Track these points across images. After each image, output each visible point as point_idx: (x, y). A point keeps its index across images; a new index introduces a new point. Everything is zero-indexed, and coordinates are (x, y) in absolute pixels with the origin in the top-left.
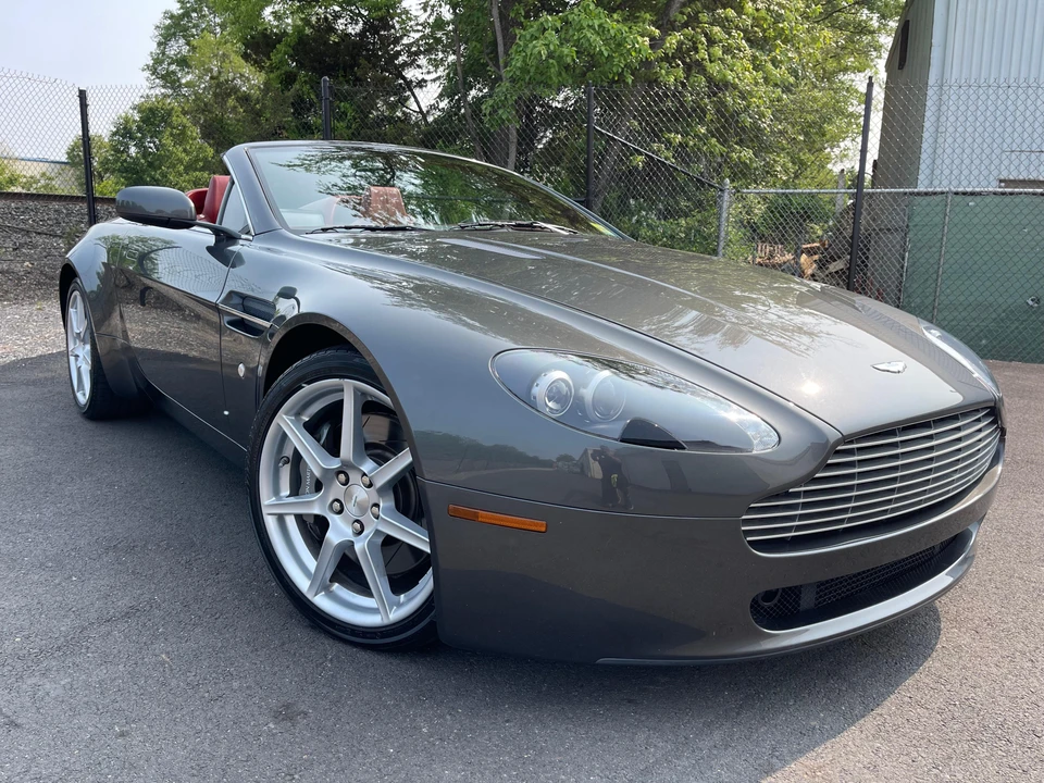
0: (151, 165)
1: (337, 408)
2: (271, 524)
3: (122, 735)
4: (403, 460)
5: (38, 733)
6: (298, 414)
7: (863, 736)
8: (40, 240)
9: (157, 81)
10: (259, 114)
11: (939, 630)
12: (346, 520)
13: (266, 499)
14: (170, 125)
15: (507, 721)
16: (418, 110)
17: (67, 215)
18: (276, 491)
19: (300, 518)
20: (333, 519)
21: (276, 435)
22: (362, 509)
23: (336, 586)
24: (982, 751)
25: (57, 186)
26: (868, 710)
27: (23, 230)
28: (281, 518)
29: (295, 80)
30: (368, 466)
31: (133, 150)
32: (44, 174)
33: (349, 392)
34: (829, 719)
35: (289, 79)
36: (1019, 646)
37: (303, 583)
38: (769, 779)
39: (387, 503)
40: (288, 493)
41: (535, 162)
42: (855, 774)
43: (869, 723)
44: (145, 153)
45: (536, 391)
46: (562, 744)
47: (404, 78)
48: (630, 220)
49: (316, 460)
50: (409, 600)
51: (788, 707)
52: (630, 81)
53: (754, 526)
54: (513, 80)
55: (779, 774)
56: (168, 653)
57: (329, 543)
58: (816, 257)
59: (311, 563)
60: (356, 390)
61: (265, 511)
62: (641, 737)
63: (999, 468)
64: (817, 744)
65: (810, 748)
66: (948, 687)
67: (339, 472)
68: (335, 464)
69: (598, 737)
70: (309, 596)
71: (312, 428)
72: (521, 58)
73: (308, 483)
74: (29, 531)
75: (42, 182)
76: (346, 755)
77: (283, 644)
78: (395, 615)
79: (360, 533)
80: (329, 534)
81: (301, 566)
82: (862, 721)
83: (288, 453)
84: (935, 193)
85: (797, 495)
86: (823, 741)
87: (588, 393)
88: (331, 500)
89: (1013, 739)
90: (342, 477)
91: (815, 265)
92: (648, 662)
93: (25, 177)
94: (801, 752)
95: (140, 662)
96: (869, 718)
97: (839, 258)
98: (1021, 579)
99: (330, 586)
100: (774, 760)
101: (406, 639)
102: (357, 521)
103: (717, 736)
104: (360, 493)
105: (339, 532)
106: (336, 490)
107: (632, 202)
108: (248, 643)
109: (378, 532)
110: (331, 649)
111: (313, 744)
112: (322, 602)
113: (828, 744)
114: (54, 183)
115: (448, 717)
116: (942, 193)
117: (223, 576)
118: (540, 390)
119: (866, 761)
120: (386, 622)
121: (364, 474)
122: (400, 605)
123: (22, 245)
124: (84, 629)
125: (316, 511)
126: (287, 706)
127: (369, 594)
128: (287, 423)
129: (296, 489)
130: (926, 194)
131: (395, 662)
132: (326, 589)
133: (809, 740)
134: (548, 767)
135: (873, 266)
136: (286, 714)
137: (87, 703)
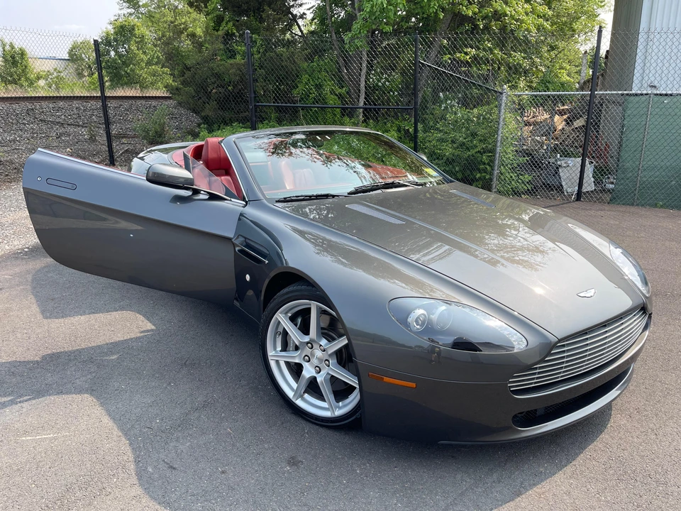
0: (124, 63)
1: (308, 311)
2: (273, 364)
3: (223, 472)
4: (343, 342)
5: (185, 472)
6: (286, 313)
7: (565, 477)
8: (71, 129)
9: (124, 4)
10: (201, 45)
11: (611, 415)
12: (312, 365)
13: (271, 353)
14: (135, 35)
15: (396, 467)
16: (300, 34)
17: (84, 110)
18: (275, 348)
19: (288, 364)
20: (306, 365)
21: (274, 323)
22: (320, 360)
23: (306, 396)
24: (622, 486)
25: (64, 77)
26: (569, 462)
27: (59, 123)
28: (277, 362)
29: (223, 20)
30: (324, 342)
31: (113, 53)
32: (55, 70)
33: (314, 306)
34: (549, 467)
35: (219, 21)
36: (651, 425)
37: (290, 394)
38: (519, 498)
39: (333, 361)
40: (280, 349)
41: (377, 67)
42: (560, 496)
43: (568, 469)
44: (120, 56)
45: (409, 320)
46: (422, 479)
47: (292, 14)
48: (440, 106)
49: (295, 336)
50: (345, 406)
51: (530, 460)
52: (442, 17)
53: (514, 384)
54: (365, 20)
55: (523, 496)
56: (230, 428)
57: (304, 377)
58: (565, 117)
59: (295, 385)
60: (317, 306)
61: (270, 358)
62: (459, 477)
63: (647, 333)
64: (542, 481)
65: (538, 483)
66: (611, 450)
67: (308, 343)
68: (307, 339)
69: (439, 476)
70: (294, 400)
71: (293, 319)
72: (370, 6)
73: (291, 346)
74: (139, 354)
75: (55, 74)
76: (325, 483)
77: (282, 423)
78: (338, 413)
79: (319, 372)
80: (304, 372)
81: (289, 386)
82: (565, 469)
83: (280, 330)
84: (642, 95)
85: (536, 368)
86: (546, 479)
87: (434, 317)
88: (304, 355)
89: (638, 479)
90: (309, 345)
91: (564, 122)
92: (463, 443)
93: (44, 72)
94: (535, 485)
95: (219, 433)
96: (569, 467)
97: (581, 116)
98: (660, 382)
99: (303, 395)
100: (522, 489)
101: (344, 424)
102: (317, 366)
103: (495, 476)
104: (318, 353)
105: (308, 372)
106: (307, 351)
107: (441, 94)
108: (266, 423)
109: (328, 374)
110: (307, 427)
111: (309, 477)
112: (299, 403)
113: (548, 481)
114: (62, 74)
115: (368, 465)
116: (646, 94)
117: (243, 382)
118: (411, 319)
119: (565, 490)
120: (333, 416)
121: (321, 345)
122: (340, 408)
123: (61, 134)
124: (187, 414)
125: (297, 361)
126: (293, 458)
127: (323, 400)
128: (282, 318)
129: (285, 348)
130: (636, 95)
131: (338, 434)
132: (302, 397)
133: (539, 478)
134: (417, 491)
135: (604, 116)
136: (293, 462)
137: (202, 456)
